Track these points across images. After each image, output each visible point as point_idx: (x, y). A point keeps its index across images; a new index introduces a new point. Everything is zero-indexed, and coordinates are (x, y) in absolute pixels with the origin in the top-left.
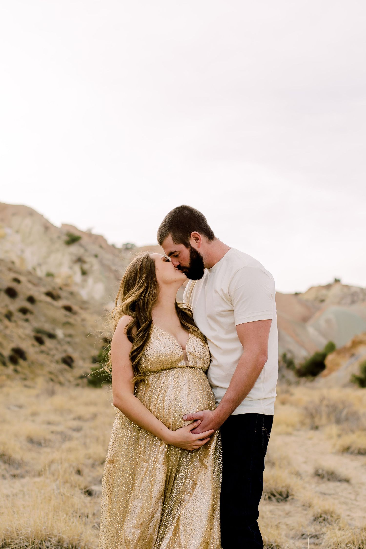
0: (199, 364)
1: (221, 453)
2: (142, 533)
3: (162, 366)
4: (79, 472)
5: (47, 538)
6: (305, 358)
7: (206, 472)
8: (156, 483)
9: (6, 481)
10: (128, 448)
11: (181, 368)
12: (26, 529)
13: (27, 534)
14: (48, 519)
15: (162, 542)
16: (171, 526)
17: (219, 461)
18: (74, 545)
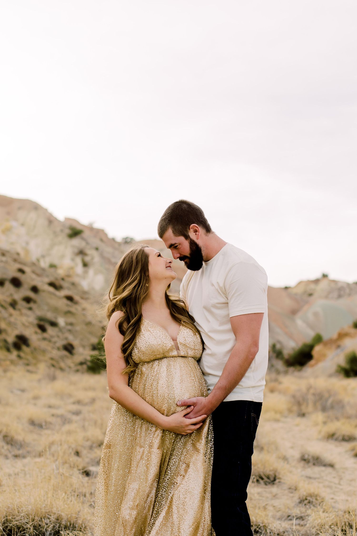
0: (190, 353)
1: (213, 437)
2: (138, 514)
3: (155, 357)
4: (77, 454)
5: (47, 515)
6: (293, 349)
7: (198, 455)
8: (151, 467)
9: (8, 461)
10: (124, 434)
11: (172, 357)
12: (27, 506)
13: (28, 511)
14: (47, 498)
15: (155, 521)
16: (164, 506)
17: (210, 445)
18: (72, 523)
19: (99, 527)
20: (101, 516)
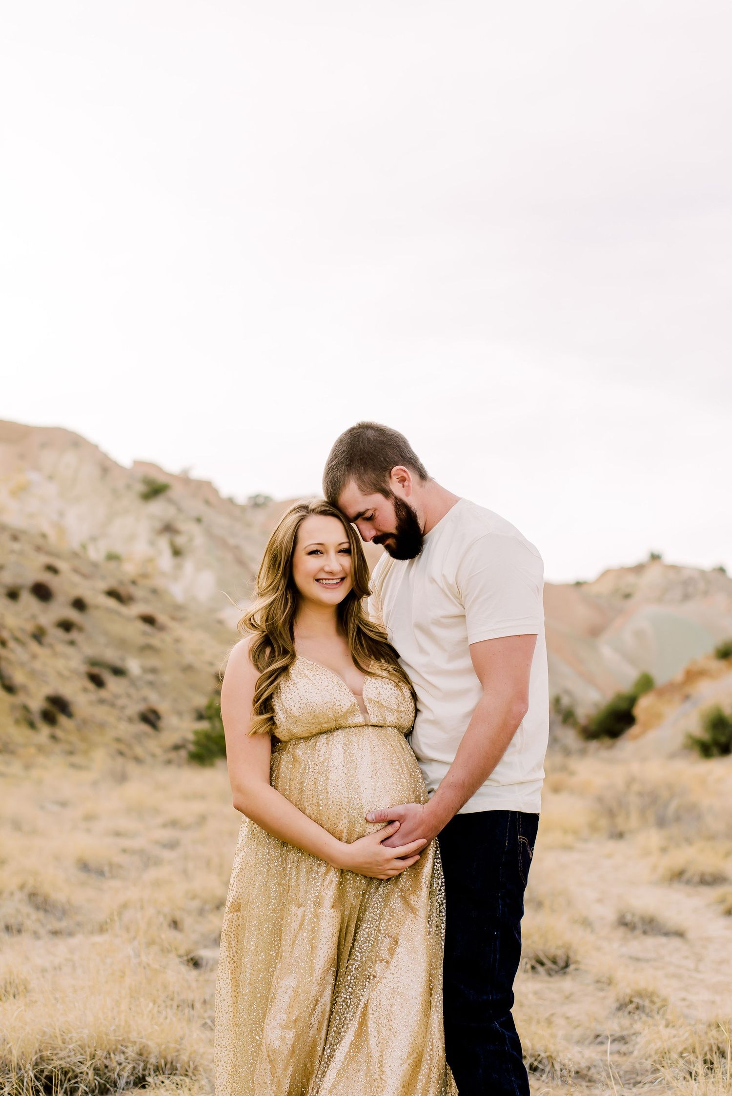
0: (390, 720)
1: (443, 884)
2: (298, 1037)
4: (175, 924)
5: (119, 1047)
6: (596, 705)
7: (415, 920)
9: (39, 943)
10: (266, 882)
11: (354, 727)
12: (79, 1031)
14: (119, 1011)
15: (334, 1052)
16: (351, 1022)
17: (439, 900)
18: (169, 1060)
19: (223, 1066)
20: (227, 1044)
